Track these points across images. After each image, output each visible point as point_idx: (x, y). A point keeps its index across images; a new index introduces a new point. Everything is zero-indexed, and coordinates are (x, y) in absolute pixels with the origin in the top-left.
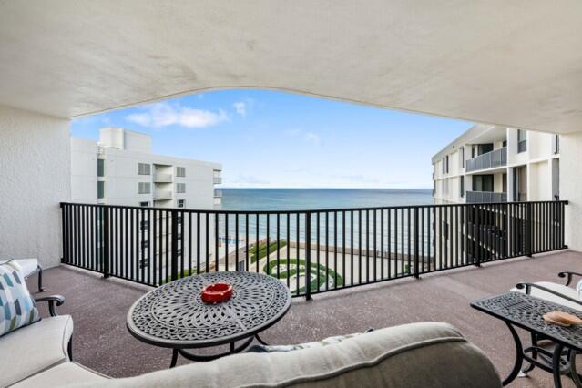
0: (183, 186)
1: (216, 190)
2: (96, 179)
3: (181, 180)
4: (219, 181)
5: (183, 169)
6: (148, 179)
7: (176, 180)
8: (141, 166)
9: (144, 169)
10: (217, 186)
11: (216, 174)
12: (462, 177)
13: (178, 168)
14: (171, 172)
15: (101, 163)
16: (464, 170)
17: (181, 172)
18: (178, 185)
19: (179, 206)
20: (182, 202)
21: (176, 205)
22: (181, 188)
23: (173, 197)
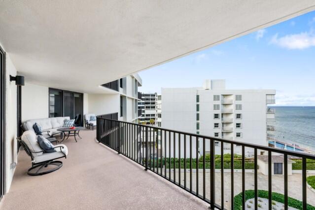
1: (269, 108)
2: (196, 103)
3: (239, 102)
4: (273, 101)
5: (240, 96)
6: (219, 103)
7: (235, 102)
8: (215, 96)
9: (216, 98)
10: (270, 105)
11: (269, 98)
13: (237, 96)
14: (232, 99)
15: (198, 97)
18: (237, 106)
19: (237, 117)
20: (240, 115)
21: (235, 116)
22: (239, 107)
23: (233, 112)
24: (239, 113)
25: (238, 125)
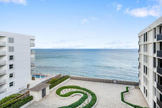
0: (13, 48)
1: (32, 50)
3: (11, 45)
4: (33, 45)
5: (13, 39)
7: (8, 45)
10: (32, 48)
11: (32, 42)
12: (155, 43)
13: (10, 38)
14: (5, 40)
16: (156, 39)
17: (11, 40)
18: (10, 47)
19: (10, 59)
20: (12, 56)
21: (9, 58)
22: (11, 49)
23: (6, 54)
24: (11, 55)
25: (11, 66)
